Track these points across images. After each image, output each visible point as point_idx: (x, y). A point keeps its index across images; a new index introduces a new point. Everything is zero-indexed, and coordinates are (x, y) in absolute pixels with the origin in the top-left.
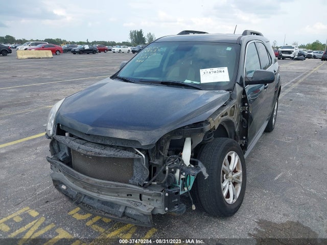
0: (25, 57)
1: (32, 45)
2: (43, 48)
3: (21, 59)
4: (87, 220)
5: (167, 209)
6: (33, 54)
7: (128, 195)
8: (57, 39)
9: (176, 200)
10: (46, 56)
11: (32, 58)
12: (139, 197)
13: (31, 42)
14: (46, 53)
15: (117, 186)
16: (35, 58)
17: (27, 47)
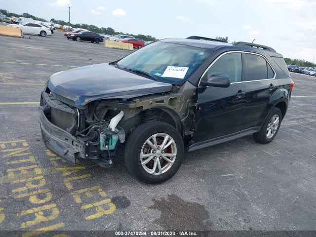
0: (111, 46)
1: (122, 37)
2: (128, 42)
3: (107, 48)
4: (52, 157)
5: (87, 155)
6: (118, 45)
7: (66, 139)
8: (148, 36)
9: (96, 151)
10: (127, 48)
11: (116, 48)
12: (71, 142)
13: (122, 35)
14: (129, 46)
15: (60, 130)
16: (118, 49)
17: (117, 39)
